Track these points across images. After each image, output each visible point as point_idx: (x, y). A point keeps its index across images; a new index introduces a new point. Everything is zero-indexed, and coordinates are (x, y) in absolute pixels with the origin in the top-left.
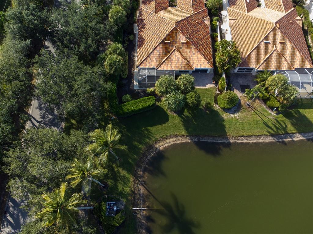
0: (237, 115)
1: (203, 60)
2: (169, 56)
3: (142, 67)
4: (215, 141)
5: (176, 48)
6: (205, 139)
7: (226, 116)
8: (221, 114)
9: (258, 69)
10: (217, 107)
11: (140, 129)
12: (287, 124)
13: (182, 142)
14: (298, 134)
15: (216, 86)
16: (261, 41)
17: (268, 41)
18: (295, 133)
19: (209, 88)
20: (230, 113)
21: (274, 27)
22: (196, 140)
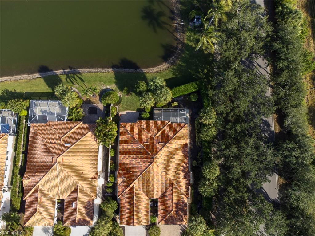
0: (104, 87)
1: (129, 129)
2: (159, 132)
3: (183, 124)
4: (124, 69)
5: (153, 138)
6: (131, 71)
7: (113, 87)
8: (117, 89)
9: (80, 122)
10: (119, 94)
11: (181, 75)
12: (65, 81)
13: (149, 69)
14: (59, 74)
15: (118, 113)
16: (73, 146)
17: (66, 145)
18: (61, 75)
19: (125, 111)
20: (110, 89)
21: (58, 158)
22: (138, 70)
